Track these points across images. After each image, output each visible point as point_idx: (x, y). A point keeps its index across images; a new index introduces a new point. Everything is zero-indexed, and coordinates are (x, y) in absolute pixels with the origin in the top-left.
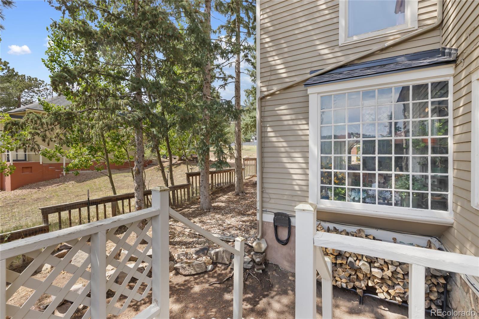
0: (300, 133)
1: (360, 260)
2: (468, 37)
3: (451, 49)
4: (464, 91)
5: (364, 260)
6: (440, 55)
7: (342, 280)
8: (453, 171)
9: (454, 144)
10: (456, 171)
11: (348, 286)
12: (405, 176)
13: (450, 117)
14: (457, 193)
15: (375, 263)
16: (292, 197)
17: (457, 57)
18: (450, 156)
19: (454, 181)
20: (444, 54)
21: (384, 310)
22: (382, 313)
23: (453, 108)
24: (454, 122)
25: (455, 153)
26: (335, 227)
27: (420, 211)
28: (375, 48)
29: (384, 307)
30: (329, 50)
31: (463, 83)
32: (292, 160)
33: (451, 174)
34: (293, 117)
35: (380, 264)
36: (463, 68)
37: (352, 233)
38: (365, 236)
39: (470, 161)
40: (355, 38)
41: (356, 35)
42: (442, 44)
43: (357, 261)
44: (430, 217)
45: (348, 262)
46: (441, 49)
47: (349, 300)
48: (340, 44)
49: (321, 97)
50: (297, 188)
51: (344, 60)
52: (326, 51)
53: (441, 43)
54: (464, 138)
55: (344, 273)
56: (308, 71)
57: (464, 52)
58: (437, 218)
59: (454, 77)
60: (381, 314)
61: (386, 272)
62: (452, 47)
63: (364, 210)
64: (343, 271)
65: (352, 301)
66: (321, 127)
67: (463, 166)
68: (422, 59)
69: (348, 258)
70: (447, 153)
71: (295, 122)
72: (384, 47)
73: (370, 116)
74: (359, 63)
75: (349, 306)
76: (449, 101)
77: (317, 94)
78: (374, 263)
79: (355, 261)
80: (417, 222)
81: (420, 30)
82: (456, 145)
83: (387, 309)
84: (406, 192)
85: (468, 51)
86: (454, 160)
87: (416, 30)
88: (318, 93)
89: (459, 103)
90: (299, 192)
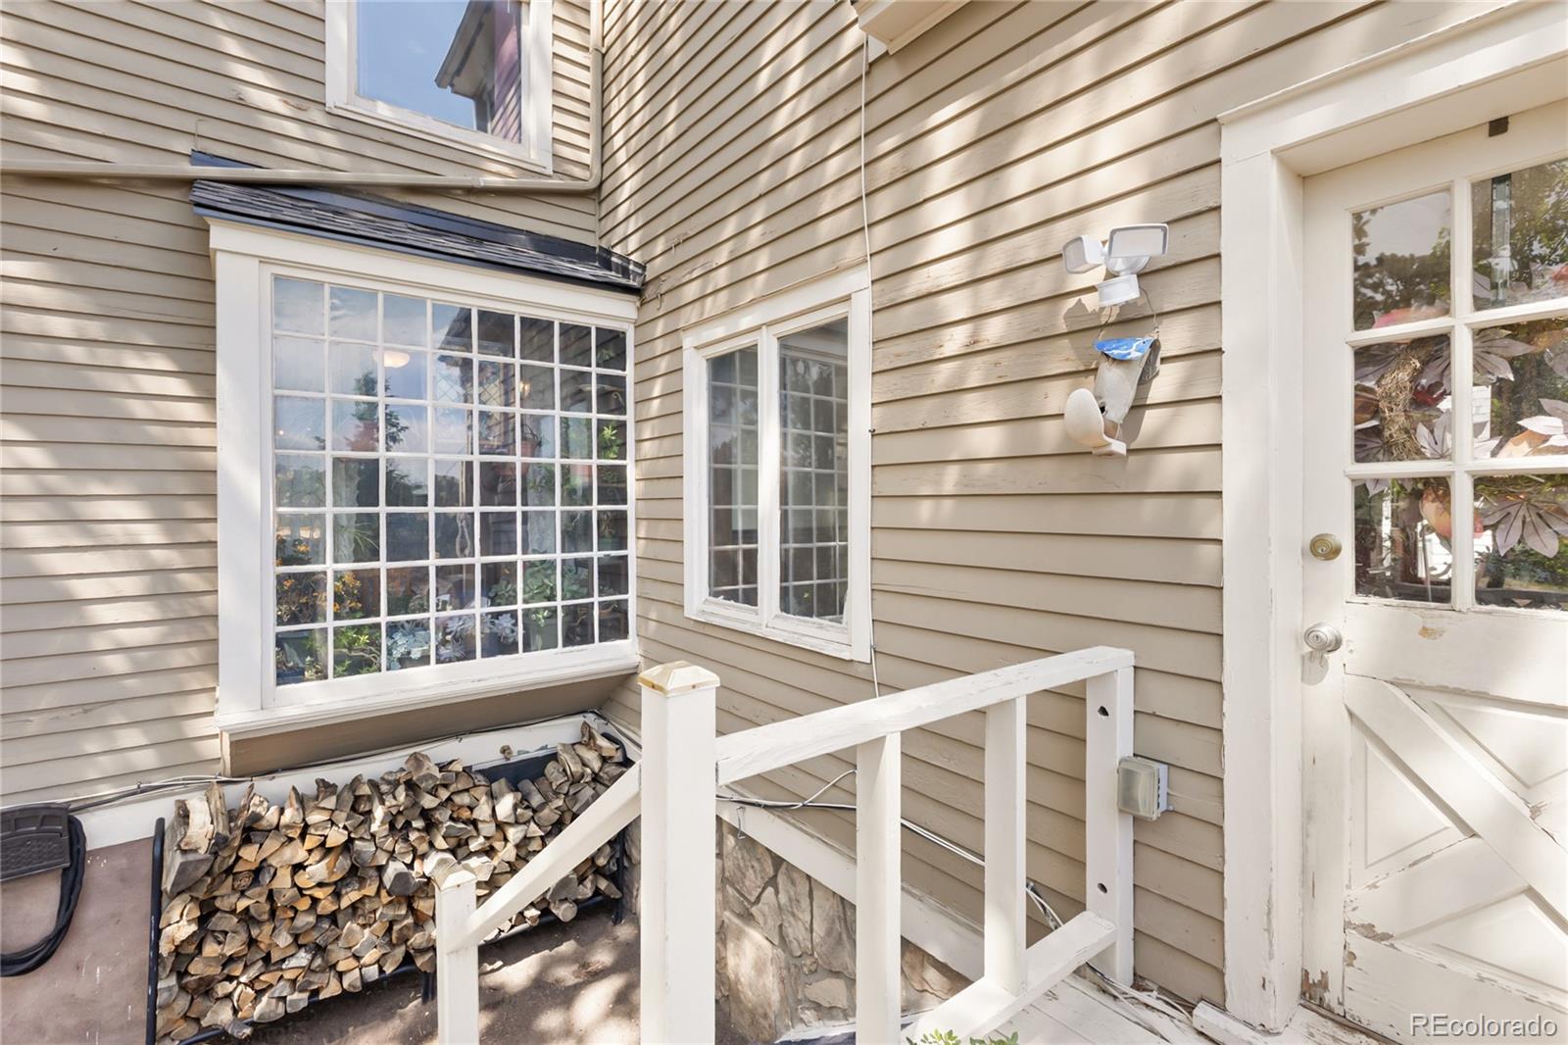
0: (139, 409)
1: (423, 857)
2: (671, 248)
3: (628, 261)
4: (663, 365)
5: (438, 850)
6: (597, 264)
7: (362, 961)
8: (637, 543)
9: (637, 480)
10: (642, 542)
11: (384, 969)
12: (538, 564)
13: (629, 418)
14: (647, 593)
15: (470, 842)
16: (86, 711)
17: (645, 284)
18: (630, 508)
19: (637, 566)
20: (607, 265)
21: (493, 971)
22: (491, 984)
23: (635, 399)
24: (638, 431)
25: (639, 502)
26: (323, 780)
27: (578, 651)
28: (452, 176)
29: (491, 964)
30: (286, 102)
31: (660, 347)
32: (90, 534)
33: (633, 550)
34: (95, 329)
35: (485, 837)
36: (660, 314)
37: (390, 778)
38: (437, 769)
39: (682, 520)
40: (383, 111)
41: (388, 101)
42: (600, 238)
43: (417, 864)
44: (599, 662)
45: (388, 884)
46: (597, 250)
47: (388, 1015)
48: (330, 103)
49: (277, 278)
50: (117, 664)
51: (350, 172)
52: (274, 103)
53: (598, 235)
54: (663, 468)
55: (367, 931)
56: (184, 146)
57: (663, 278)
58: (611, 660)
59: (636, 327)
60: (490, 988)
61: (500, 854)
62: (629, 255)
63: (443, 685)
64: (364, 926)
65: (400, 1011)
66: (276, 398)
67: (663, 530)
68: (565, 259)
69: (381, 869)
70: (624, 502)
71: (105, 356)
72: (475, 184)
73: (452, 387)
74: (400, 200)
75: (391, 1035)
76: (627, 380)
77: (257, 260)
78: (467, 844)
79: (410, 866)
80: (573, 683)
81: (556, 183)
82: (642, 483)
83: (499, 963)
84: (545, 609)
85: (670, 280)
86: (637, 519)
87: (549, 176)
88: (264, 260)
89: (651, 390)
90: (130, 682)
